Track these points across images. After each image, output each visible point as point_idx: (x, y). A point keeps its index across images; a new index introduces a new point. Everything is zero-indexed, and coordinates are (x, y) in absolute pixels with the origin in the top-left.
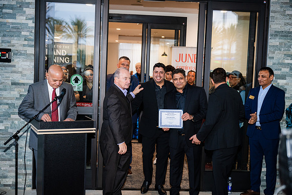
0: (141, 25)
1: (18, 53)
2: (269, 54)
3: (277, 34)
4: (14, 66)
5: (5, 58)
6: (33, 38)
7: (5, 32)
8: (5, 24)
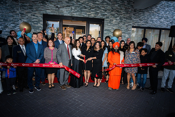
0: (73, 28)
2: (104, 35)
3: (106, 30)
8: (35, 26)
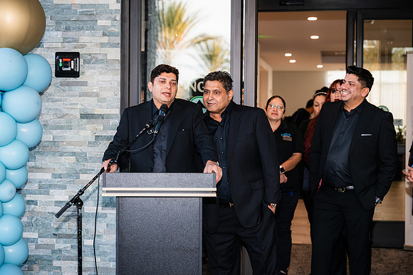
1: (93, 60)
4: (85, 84)
5: (69, 69)
6: (118, 30)
7: (68, 23)
8: (69, 7)
